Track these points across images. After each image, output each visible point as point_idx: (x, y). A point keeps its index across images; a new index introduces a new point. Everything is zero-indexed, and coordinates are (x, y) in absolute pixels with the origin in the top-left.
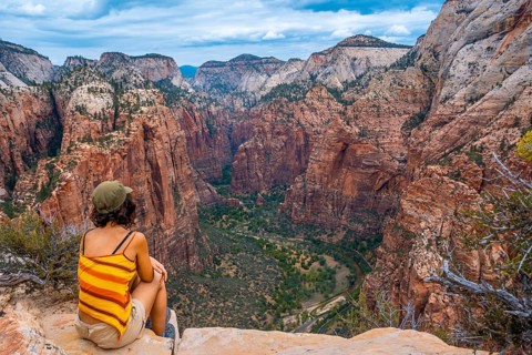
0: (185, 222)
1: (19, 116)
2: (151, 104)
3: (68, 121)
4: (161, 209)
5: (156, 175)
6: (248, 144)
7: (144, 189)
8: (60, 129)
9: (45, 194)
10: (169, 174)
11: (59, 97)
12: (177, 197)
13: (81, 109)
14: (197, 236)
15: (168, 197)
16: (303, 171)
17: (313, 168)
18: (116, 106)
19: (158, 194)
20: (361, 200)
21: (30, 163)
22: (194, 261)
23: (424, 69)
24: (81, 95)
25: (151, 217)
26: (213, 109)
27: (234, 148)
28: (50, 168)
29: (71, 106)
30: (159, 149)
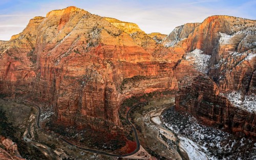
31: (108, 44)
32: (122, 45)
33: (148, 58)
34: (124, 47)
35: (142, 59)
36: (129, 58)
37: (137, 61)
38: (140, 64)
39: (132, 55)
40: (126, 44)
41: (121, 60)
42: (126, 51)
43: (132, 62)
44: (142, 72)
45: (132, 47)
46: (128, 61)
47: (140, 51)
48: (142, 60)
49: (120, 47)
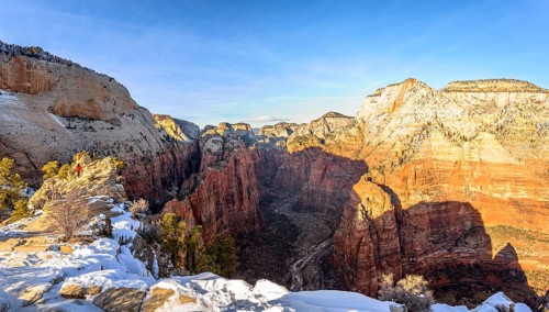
0: (253, 207)
1: (185, 154)
2: (238, 147)
3: (203, 156)
4: (241, 200)
5: (240, 184)
6: (283, 167)
7: (234, 190)
8: (200, 160)
9: (192, 191)
10: (245, 182)
11: (201, 145)
12: (249, 194)
13: (209, 150)
14: (259, 213)
15: (245, 194)
16: (308, 180)
17: (313, 178)
18: (224, 148)
19: (241, 192)
20: (334, 194)
21: (188, 176)
22: (257, 226)
23: (359, 128)
24: (209, 144)
25: (237, 204)
26: (267, 150)
27: (276, 169)
28: (195, 178)
29: (205, 149)
30: (242, 170)
31: (441, 157)
32: (476, 159)
33: (536, 193)
34: (482, 163)
35: (523, 192)
36: (490, 187)
37: (508, 195)
38: (515, 203)
39: (498, 181)
40: (486, 158)
41: (472, 189)
42: (483, 172)
43: (497, 195)
44: (519, 222)
45: (499, 165)
46: (487, 193)
47: (519, 174)
48: (523, 194)
49: (471, 163)
